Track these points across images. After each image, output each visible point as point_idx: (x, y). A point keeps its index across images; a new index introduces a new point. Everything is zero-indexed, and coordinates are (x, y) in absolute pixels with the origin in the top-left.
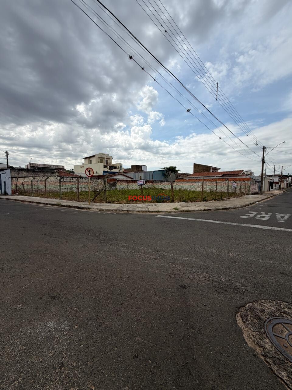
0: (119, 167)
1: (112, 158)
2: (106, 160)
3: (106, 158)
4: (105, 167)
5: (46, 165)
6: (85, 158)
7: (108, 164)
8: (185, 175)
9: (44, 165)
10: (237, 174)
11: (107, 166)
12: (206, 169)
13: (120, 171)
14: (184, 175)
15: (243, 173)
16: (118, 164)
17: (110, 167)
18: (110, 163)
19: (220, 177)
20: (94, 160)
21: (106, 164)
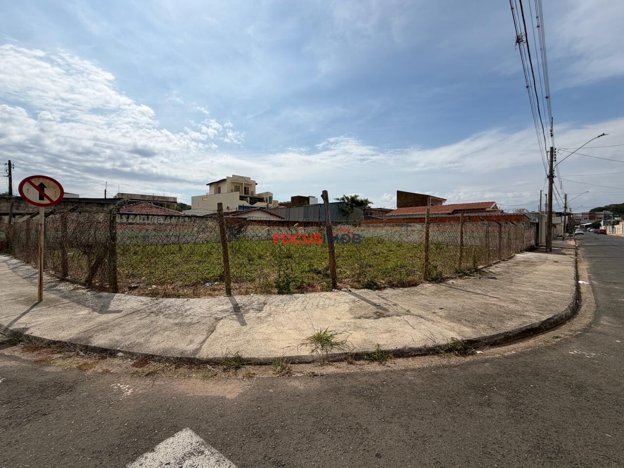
0: (267, 200)
1: (256, 184)
2: (245, 188)
3: (245, 184)
4: (242, 198)
5: (145, 196)
6: (210, 184)
7: (248, 194)
8: (382, 211)
9: (142, 196)
10: (482, 209)
11: (246, 197)
12: (421, 200)
13: (268, 205)
14: (379, 211)
15: (493, 208)
16: (266, 193)
17: (251, 198)
18: (252, 192)
19: (449, 214)
20: (224, 188)
21: (245, 193)
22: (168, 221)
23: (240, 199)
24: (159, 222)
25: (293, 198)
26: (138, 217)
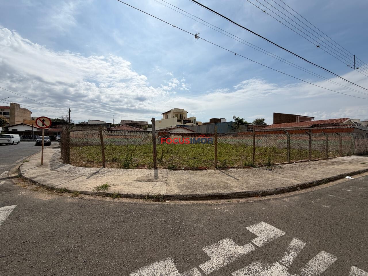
0: (193, 121)
1: (187, 113)
2: (181, 115)
4: (178, 121)
6: (163, 114)
7: (182, 118)
9: (132, 121)
10: (336, 124)
11: (181, 120)
12: (292, 118)
13: (193, 124)
15: (347, 122)
16: (192, 117)
17: (184, 121)
18: (185, 117)
19: (308, 128)
20: (170, 115)
21: (181, 118)
22: (129, 134)
23: (177, 122)
24: (125, 134)
25: (211, 120)
26: (116, 132)
